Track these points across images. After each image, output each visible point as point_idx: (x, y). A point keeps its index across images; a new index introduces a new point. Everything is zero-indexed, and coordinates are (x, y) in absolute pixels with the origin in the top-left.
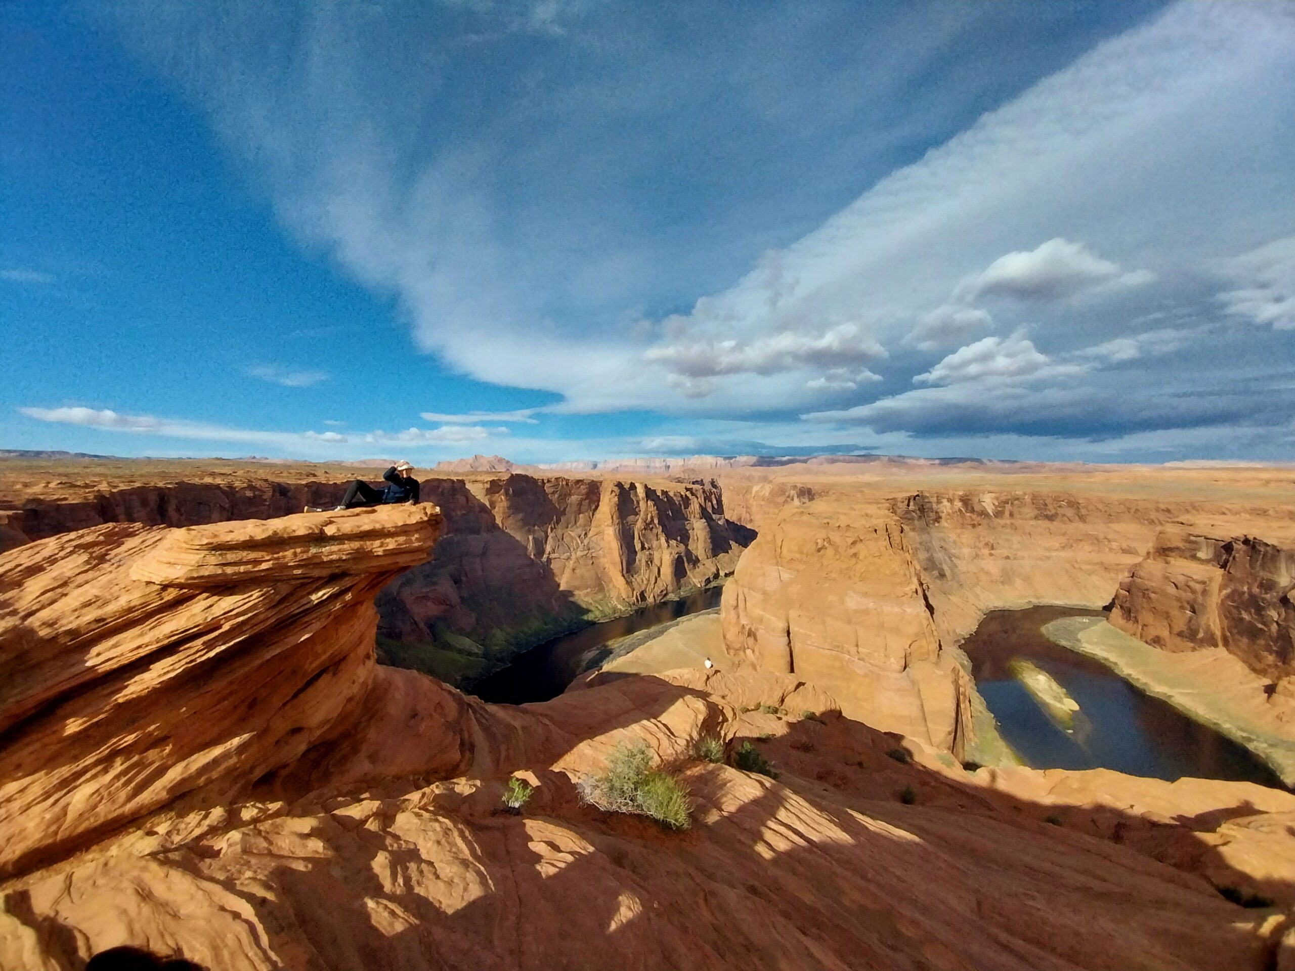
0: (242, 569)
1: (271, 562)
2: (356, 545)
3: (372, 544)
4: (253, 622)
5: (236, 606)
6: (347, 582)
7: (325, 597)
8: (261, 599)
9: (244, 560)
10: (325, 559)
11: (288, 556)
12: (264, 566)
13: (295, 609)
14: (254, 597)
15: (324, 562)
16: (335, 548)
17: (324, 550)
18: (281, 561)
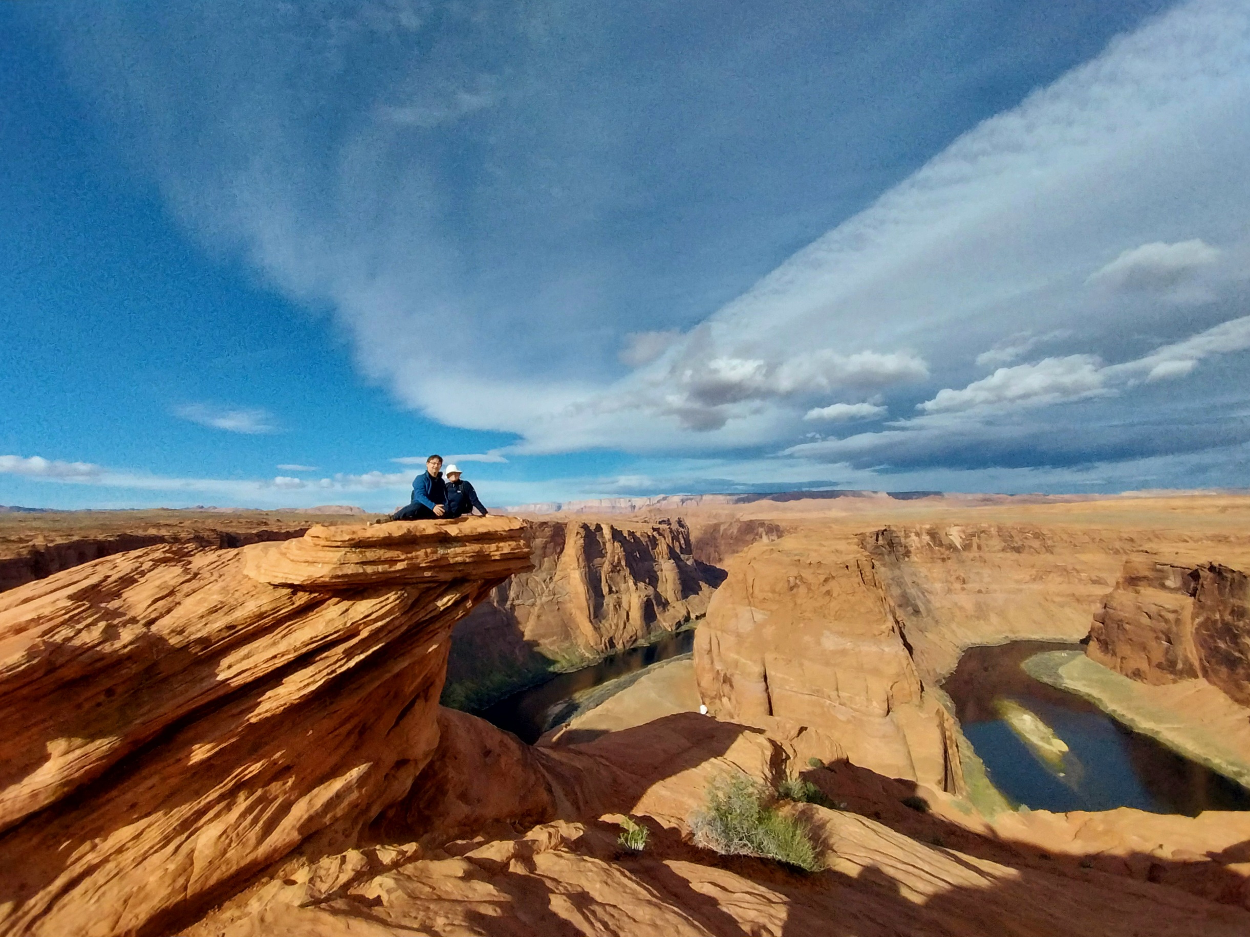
0: (380, 568)
1: (406, 562)
2: (476, 547)
3: (489, 548)
4: (390, 628)
5: (374, 609)
6: (468, 589)
7: (450, 603)
8: (397, 602)
9: (382, 559)
10: (451, 561)
11: (422, 556)
12: (400, 566)
13: (422, 616)
14: (390, 600)
15: (450, 564)
16: (459, 550)
17: (449, 551)
18: (414, 561)
